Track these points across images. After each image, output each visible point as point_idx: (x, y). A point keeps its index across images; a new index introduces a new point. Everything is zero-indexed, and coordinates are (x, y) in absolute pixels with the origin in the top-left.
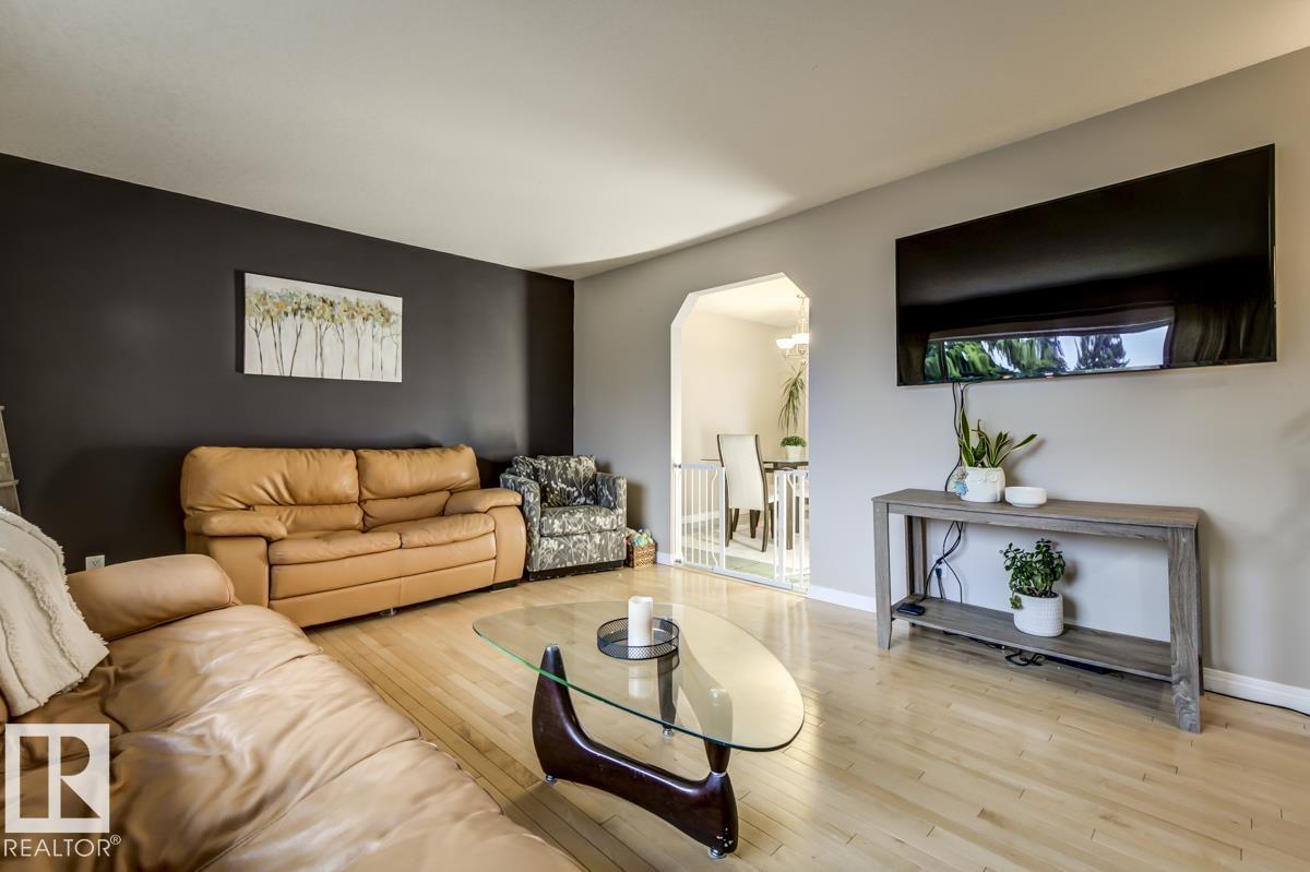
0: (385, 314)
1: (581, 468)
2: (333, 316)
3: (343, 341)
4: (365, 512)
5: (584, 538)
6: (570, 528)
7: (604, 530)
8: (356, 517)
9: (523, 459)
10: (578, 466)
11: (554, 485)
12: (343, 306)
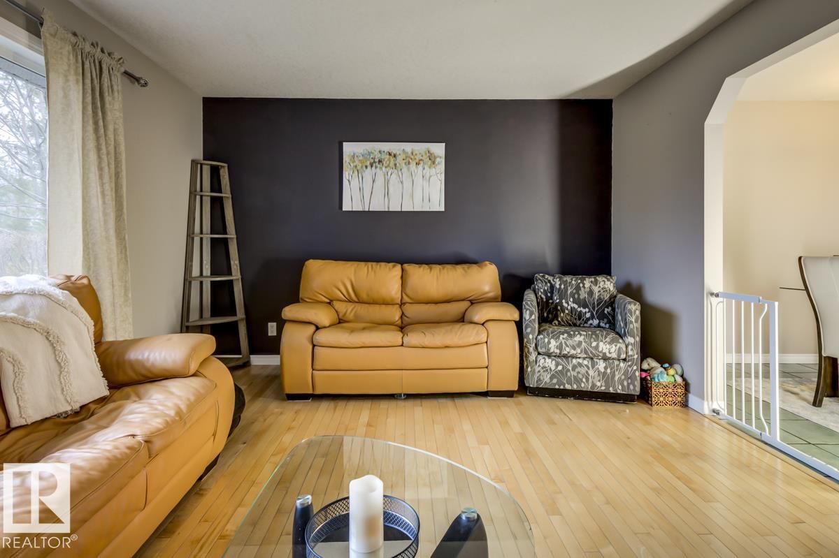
0: (432, 158)
1: (596, 289)
2: (395, 165)
3: (402, 182)
4: (403, 313)
5: (585, 362)
6: (567, 350)
7: (609, 358)
8: (395, 315)
9: (543, 276)
10: (593, 287)
11: (565, 305)
12: (403, 156)
